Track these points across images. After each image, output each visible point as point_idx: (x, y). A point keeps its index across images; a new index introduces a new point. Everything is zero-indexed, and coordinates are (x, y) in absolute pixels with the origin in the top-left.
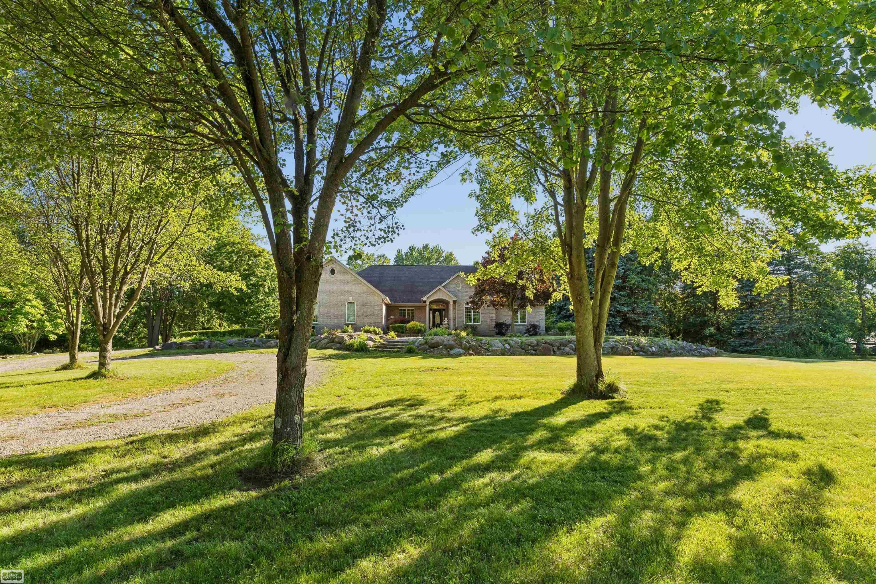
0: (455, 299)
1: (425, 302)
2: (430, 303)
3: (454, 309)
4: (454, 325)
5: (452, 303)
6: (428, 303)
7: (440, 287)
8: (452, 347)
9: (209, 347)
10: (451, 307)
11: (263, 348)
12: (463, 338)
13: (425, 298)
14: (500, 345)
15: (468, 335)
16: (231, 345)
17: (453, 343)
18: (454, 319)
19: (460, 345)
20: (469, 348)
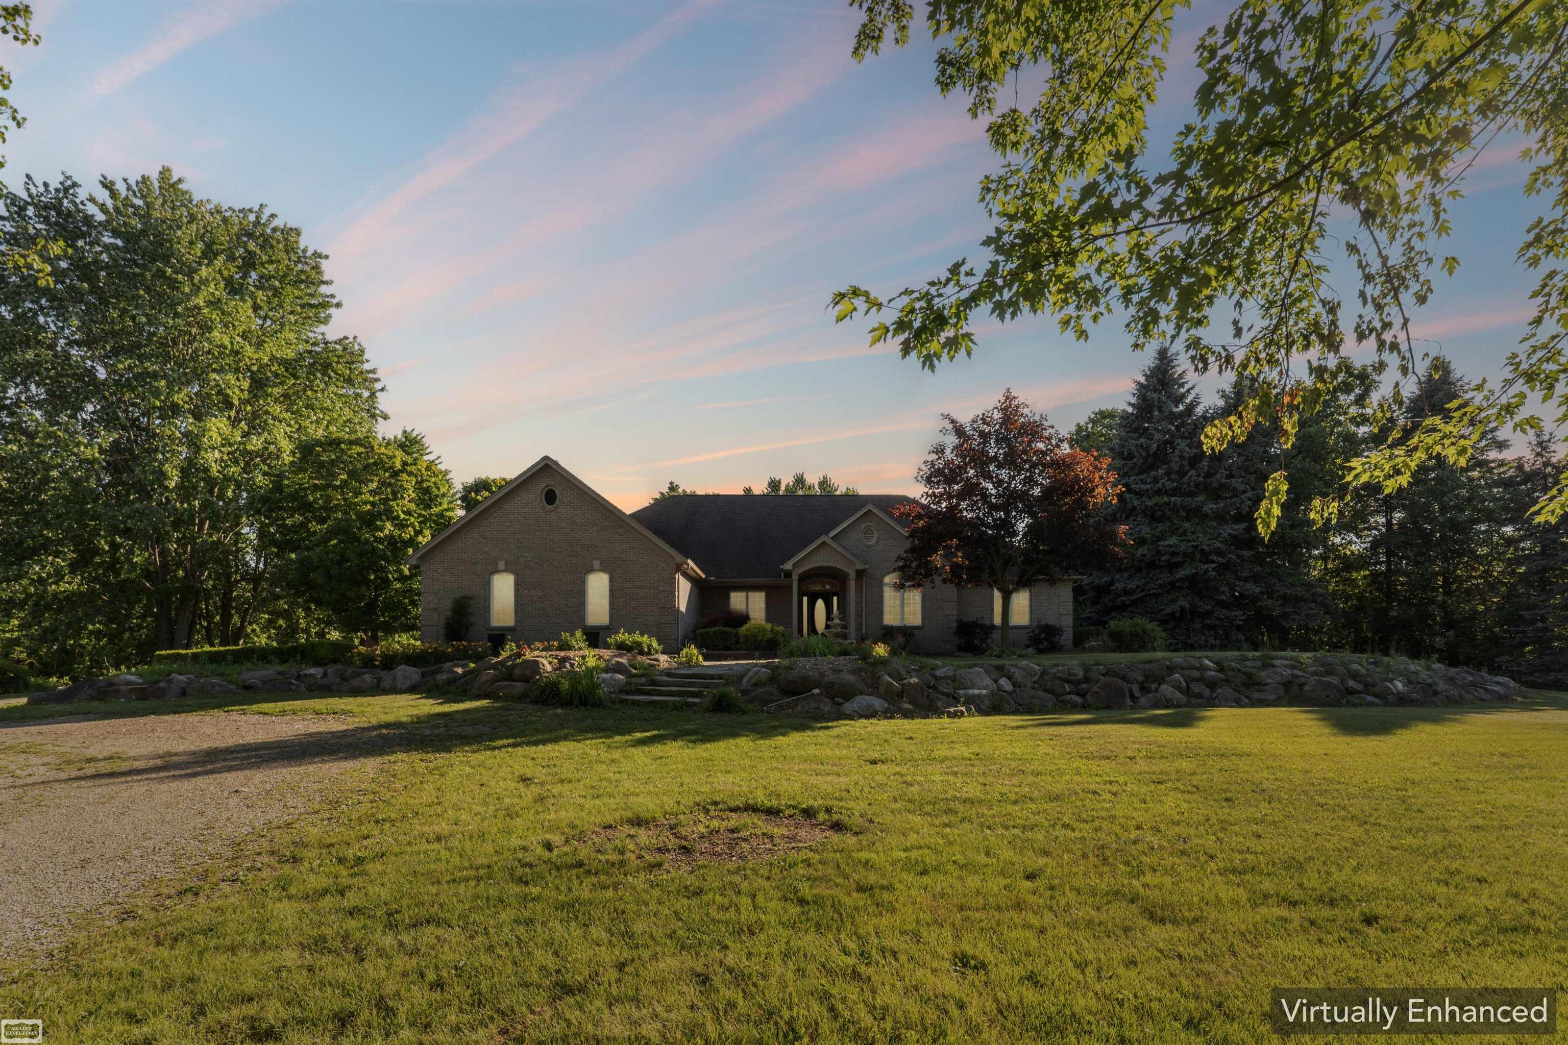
0: (860, 566)
1: (788, 574)
2: (803, 578)
3: (859, 590)
4: (859, 629)
5: (852, 575)
6: (795, 577)
7: (824, 538)
8: (848, 694)
9: (184, 693)
10: (852, 585)
11: (340, 694)
12: (882, 662)
13: (788, 566)
14: (988, 681)
15: (893, 653)
16: (248, 688)
17: (851, 678)
18: (859, 616)
19: (874, 687)
20: (900, 695)
